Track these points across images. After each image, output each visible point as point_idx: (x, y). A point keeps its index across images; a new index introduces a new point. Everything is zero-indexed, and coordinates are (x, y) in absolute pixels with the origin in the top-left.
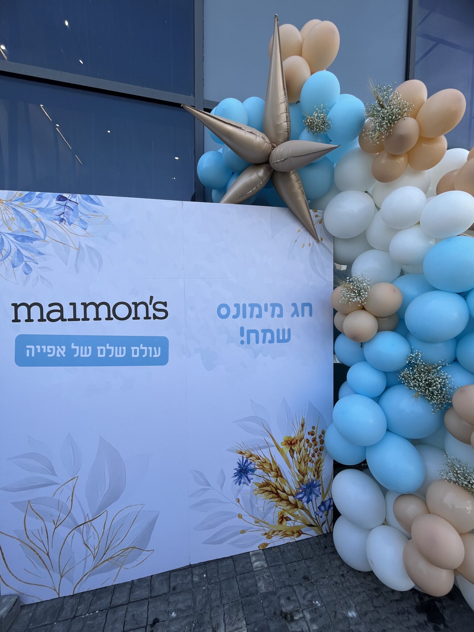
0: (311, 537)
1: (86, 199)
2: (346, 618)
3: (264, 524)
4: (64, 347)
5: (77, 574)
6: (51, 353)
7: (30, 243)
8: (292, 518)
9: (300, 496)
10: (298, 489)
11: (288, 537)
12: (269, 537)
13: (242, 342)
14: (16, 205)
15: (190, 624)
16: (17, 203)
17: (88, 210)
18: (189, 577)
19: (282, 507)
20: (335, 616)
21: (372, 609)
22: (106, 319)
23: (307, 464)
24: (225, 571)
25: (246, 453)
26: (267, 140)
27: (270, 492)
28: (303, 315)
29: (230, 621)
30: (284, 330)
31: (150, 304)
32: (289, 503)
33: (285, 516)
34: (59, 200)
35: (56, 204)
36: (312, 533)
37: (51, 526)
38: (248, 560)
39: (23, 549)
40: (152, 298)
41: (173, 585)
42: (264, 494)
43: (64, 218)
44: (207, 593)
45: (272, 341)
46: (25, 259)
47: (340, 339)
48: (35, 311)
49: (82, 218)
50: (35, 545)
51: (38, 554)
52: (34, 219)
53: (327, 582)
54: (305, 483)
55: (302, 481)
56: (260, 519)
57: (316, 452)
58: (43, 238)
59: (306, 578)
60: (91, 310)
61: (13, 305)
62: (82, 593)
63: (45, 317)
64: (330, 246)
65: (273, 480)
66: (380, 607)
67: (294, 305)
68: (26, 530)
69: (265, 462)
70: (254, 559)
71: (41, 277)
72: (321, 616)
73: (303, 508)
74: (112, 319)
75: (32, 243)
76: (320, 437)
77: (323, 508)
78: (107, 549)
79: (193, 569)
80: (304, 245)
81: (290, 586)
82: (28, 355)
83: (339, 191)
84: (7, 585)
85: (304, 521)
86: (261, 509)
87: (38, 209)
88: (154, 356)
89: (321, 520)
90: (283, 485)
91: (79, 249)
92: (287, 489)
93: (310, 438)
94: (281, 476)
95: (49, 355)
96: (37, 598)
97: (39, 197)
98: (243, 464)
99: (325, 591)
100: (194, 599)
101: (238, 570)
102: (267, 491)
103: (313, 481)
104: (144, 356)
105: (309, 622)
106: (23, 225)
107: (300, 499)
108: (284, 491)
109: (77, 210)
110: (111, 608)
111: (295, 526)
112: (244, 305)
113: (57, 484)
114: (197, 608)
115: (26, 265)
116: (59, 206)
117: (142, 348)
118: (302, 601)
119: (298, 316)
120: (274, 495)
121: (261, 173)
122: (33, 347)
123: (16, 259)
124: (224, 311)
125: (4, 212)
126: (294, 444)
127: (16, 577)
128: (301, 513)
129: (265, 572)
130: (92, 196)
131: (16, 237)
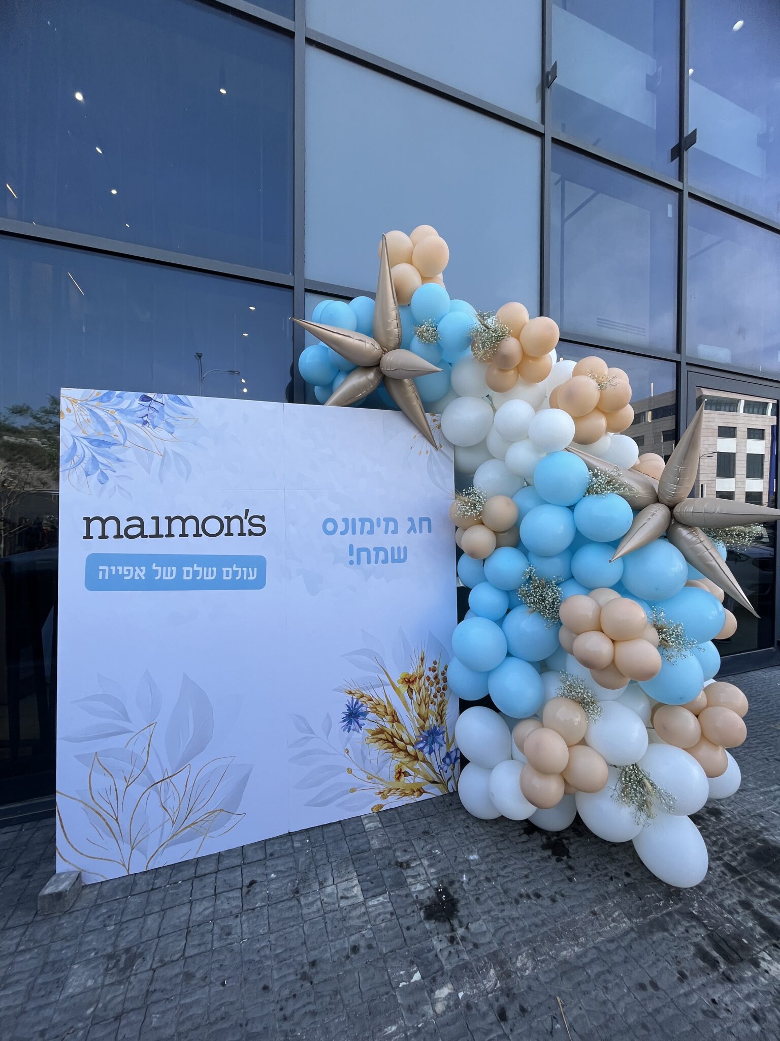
0: (434, 796)
1: (173, 400)
2: (467, 861)
3: (377, 781)
4: (143, 568)
5: (152, 844)
6: (128, 575)
7: (107, 449)
8: (412, 773)
9: (421, 745)
10: (418, 736)
11: (407, 797)
12: (384, 797)
13: (351, 563)
14: (92, 406)
15: (293, 881)
16: (95, 403)
17: (176, 412)
18: (289, 844)
19: (399, 760)
20: (455, 860)
21: (496, 851)
22: (194, 535)
23: (429, 706)
24: (331, 835)
25: (356, 693)
26: (377, 346)
27: (385, 740)
28: (421, 531)
29: (339, 875)
30: (399, 548)
31: (246, 518)
32: (408, 754)
33: (403, 771)
34: (143, 401)
35: (138, 405)
36: (434, 791)
37: (121, 786)
38: (360, 823)
39: (87, 813)
40: (247, 511)
41: (269, 851)
42: (377, 743)
43: (148, 420)
44: (311, 856)
45: (385, 561)
46: (101, 466)
47: (463, 558)
48: (111, 526)
49: (170, 420)
50: (101, 808)
51: (104, 819)
52: (113, 421)
53: (450, 834)
54: (426, 730)
55: (422, 728)
56: (374, 774)
57: (438, 692)
58: (122, 442)
59: (426, 833)
60: (177, 526)
61: (85, 519)
62: (157, 869)
63: (122, 533)
64: (451, 454)
65: (388, 726)
66: (503, 849)
67: (411, 519)
68: (91, 790)
69: (379, 704)
70: (366, 821)
71: (118, 485)
72: (439, 862)
73: (424, 761)
74: (201, 535)
75: (109, 448)
76: (443, 674)
77: (448, 760)
78: (190, 813)
79: (293, 836)
80: (421, 452)
81: (407, 841)
82: (100, 577)
83: (458, 396)
84: (65, 860)
85: (426, 777)
86: (375, 762)
87: (117, 410)
88: (249, 578)
89: (446, 776)
90: (400, 732)
91: (165, 455)
92: (405, 737)
93: (431, 675)
94: (398, 721)
95: (126, 578)
96: (102, 876)
97: (120, 397)
98: (352, 707)
99: (446, 842)
100: (296, 862)
101: (347, 832)
102: (381, 739)
103: (435, 727)
104: (237, 578)
105: (426, 867)
106: (100, 428)
107: (421, 749)
108: (401, 740)
109: (163, 411)
110: (195, 877)
111: (414, 783)
112: (354, 520)
113: (131, 732)
114: (300, 868)
115: (102, 472)
116: (142, 407)
117: (235, 569)
118: (419, 852)
119: (415, 532)
120: (390, 744)
121: (371, 375)
122: (107, 568)
123: (90, 467)
124: (330, 526)
125: (79, 413)
126: (413, 682)
127: (76, 849)
128: (422, 767)
129: (379, 832)
130: (180, 397)
131: (91, 441)
